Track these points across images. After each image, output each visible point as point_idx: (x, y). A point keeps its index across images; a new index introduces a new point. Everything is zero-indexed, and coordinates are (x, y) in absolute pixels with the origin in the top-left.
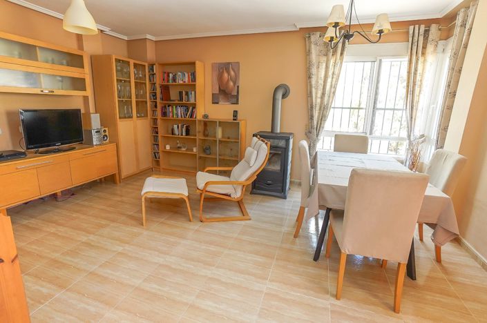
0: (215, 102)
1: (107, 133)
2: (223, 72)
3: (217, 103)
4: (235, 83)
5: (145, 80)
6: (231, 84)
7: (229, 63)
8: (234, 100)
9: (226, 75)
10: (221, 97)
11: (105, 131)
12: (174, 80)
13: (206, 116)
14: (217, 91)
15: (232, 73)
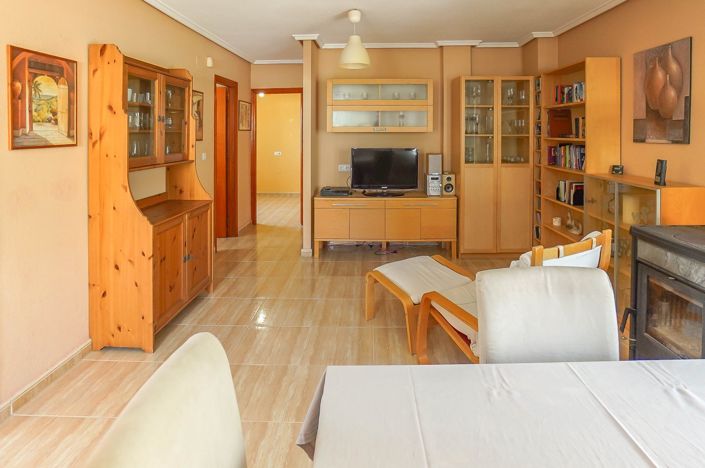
0: (639, 139)
1: (453, 182)
2: (654, 67)
3: (643, 141)
4: (679, 91)
5: (528, 103)
6: (672, 93)
7: (665, 47)
8: (678, 133)
9: (660, 75)
10: (650, 126)
11: (449, 179)
12: (570, 98)
13: (617, 170)
14: (642, 115)
15: (674, 67)
